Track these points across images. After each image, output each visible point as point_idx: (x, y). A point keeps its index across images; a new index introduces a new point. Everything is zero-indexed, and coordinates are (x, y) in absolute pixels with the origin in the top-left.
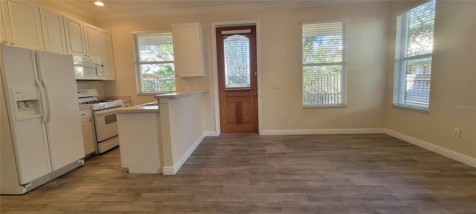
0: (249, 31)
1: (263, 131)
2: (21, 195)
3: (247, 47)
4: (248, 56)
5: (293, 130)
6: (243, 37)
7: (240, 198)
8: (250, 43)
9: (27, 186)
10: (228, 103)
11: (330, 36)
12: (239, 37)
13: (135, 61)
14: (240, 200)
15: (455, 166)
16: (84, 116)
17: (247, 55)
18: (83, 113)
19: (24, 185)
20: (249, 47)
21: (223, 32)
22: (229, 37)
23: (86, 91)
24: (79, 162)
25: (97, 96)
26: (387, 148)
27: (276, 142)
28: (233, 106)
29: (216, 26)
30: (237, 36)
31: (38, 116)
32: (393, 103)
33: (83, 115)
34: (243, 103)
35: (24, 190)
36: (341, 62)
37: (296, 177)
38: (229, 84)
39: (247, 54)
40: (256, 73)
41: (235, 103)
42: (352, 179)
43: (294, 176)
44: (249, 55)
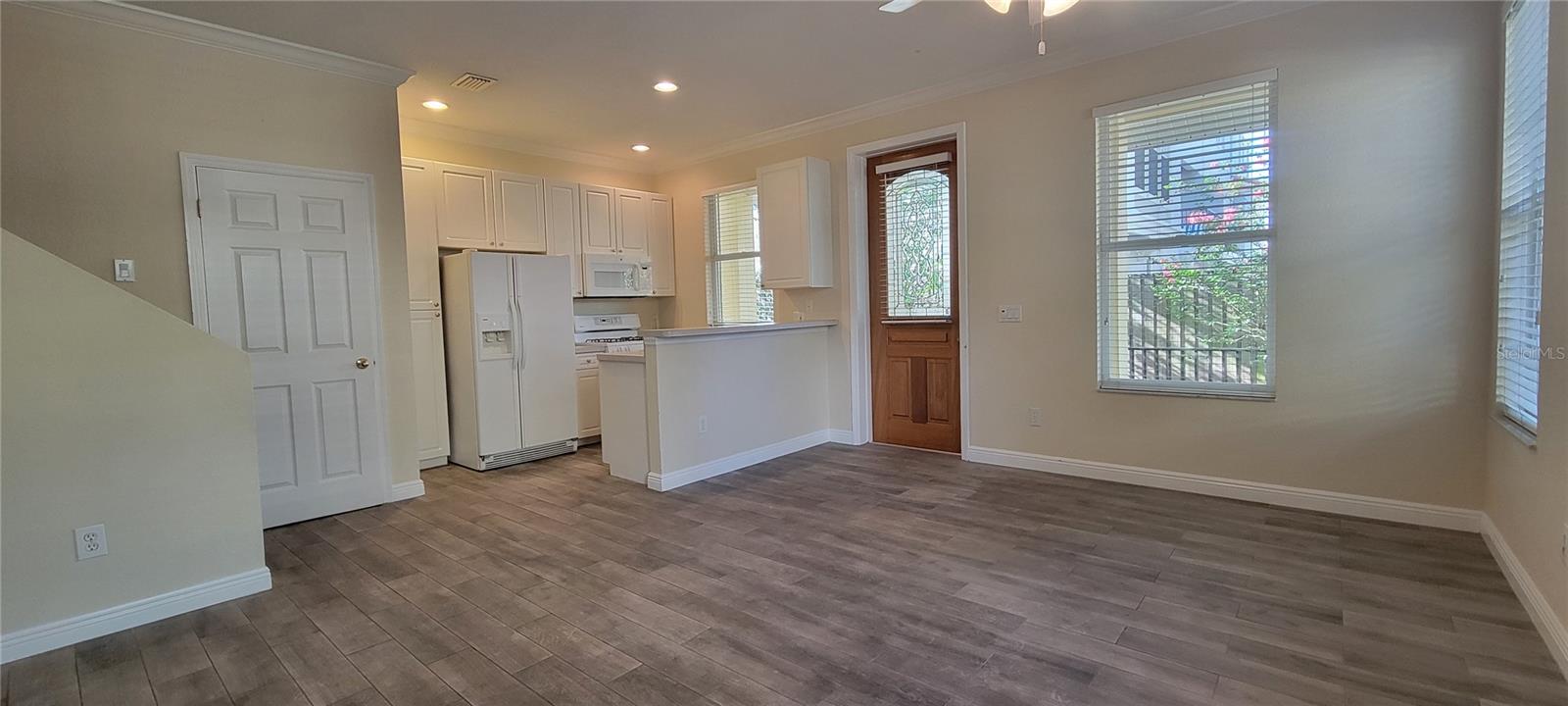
0: (944, 157)
1: (973, 451)
2: (479, 471)
3: (944, 203)
4: (946, 228)
5: (1062, 459)
6: (933, 173)
8: (950, 188)
9: (486, 460)
10: (892, 359)
11: (1221, 140)
12: (922, 176)
13: (707, 254)
16: (590, 365)
17: (944, 226)
18: (589, 358)
19: (483, 458)
20: (948, 203)
21: (880, 169)
22: (899, 179)
23: (615, 318)
24: (569, 444)
25: (637, 329)
27: (968, 482)
28: (904, 368)
29: (868, 153)
30: (919, 174)
31: (508, 355)
32: (1498, 400)
33: (589, 362)
34: (933, 360)
35: (483, 467)
36: (1267, 228)
38: (897, 307)
39: (944, 220)
41: (909, 360)
44: (948, 225)
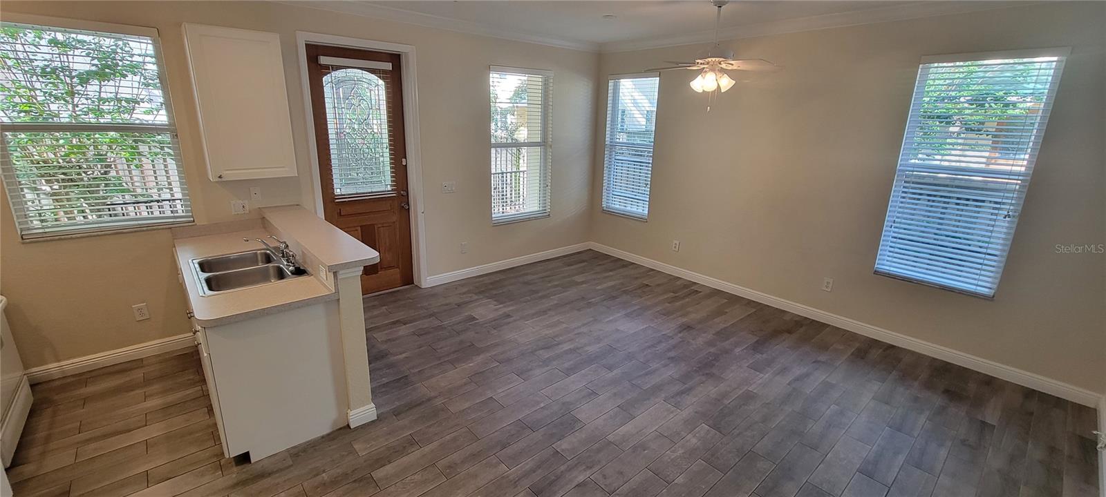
0: (387, 66)
1: (428, 278)
3: (381, 103)
7: (538, 403)
8: (387, 92)
14: (542, 405)
15: (678, 283)
20: (385, 103)
21: (324, 60)
22: (335, 73)
26: (611, 273)
27: (470, 297)
34: (379, 226)
37: (566, 347)
40: (404, 160)
41: (359, 228)
42: (621, 328)
43: (560, 346)
